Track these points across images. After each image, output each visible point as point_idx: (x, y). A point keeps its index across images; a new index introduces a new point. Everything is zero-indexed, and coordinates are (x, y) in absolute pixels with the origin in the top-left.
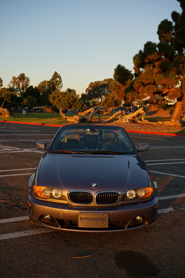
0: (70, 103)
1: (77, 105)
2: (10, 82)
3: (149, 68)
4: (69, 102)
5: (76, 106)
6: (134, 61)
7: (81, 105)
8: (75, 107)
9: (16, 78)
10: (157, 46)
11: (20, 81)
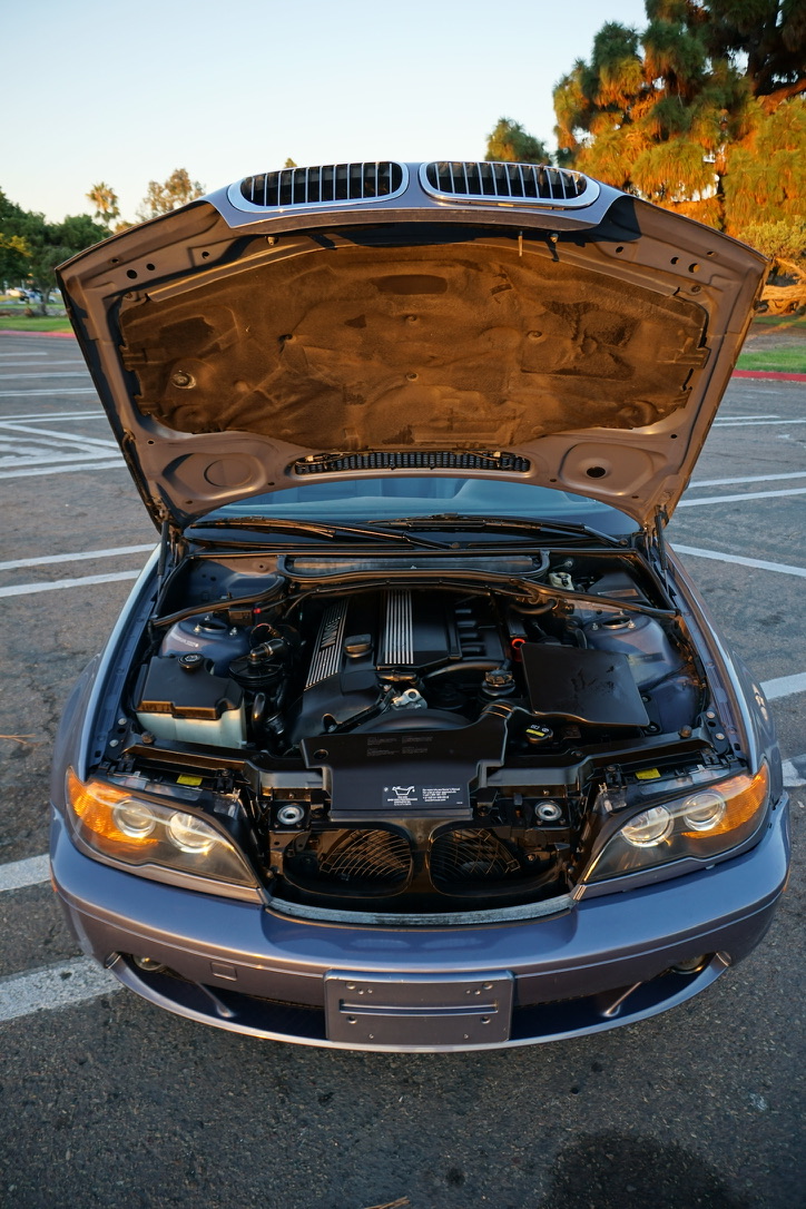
2: (141, 201)
3: (607, 125)
6: (555, 102)
9: (160, 188)
10: (639, 41)
11: (176, 197)
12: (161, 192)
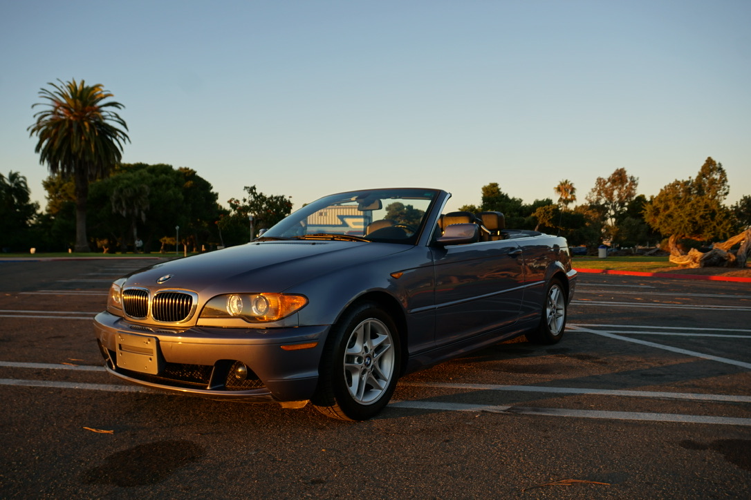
0: (696, 223)
1: (720, 227)
2: (590, 191)
4: (694, 219)
5: (714, 230)
7: (730, 226)
8: (713, 232)
11: (615, 187)
12: (605, 184)
